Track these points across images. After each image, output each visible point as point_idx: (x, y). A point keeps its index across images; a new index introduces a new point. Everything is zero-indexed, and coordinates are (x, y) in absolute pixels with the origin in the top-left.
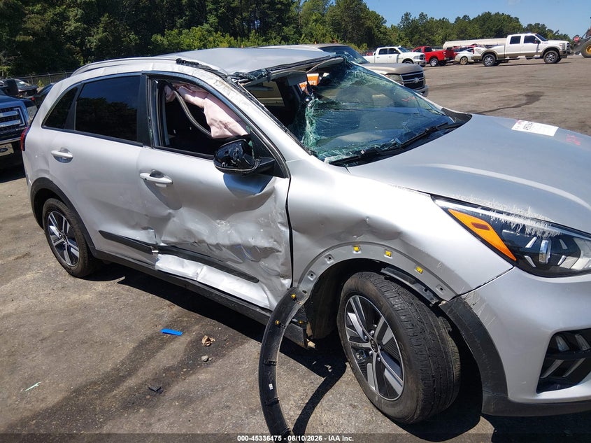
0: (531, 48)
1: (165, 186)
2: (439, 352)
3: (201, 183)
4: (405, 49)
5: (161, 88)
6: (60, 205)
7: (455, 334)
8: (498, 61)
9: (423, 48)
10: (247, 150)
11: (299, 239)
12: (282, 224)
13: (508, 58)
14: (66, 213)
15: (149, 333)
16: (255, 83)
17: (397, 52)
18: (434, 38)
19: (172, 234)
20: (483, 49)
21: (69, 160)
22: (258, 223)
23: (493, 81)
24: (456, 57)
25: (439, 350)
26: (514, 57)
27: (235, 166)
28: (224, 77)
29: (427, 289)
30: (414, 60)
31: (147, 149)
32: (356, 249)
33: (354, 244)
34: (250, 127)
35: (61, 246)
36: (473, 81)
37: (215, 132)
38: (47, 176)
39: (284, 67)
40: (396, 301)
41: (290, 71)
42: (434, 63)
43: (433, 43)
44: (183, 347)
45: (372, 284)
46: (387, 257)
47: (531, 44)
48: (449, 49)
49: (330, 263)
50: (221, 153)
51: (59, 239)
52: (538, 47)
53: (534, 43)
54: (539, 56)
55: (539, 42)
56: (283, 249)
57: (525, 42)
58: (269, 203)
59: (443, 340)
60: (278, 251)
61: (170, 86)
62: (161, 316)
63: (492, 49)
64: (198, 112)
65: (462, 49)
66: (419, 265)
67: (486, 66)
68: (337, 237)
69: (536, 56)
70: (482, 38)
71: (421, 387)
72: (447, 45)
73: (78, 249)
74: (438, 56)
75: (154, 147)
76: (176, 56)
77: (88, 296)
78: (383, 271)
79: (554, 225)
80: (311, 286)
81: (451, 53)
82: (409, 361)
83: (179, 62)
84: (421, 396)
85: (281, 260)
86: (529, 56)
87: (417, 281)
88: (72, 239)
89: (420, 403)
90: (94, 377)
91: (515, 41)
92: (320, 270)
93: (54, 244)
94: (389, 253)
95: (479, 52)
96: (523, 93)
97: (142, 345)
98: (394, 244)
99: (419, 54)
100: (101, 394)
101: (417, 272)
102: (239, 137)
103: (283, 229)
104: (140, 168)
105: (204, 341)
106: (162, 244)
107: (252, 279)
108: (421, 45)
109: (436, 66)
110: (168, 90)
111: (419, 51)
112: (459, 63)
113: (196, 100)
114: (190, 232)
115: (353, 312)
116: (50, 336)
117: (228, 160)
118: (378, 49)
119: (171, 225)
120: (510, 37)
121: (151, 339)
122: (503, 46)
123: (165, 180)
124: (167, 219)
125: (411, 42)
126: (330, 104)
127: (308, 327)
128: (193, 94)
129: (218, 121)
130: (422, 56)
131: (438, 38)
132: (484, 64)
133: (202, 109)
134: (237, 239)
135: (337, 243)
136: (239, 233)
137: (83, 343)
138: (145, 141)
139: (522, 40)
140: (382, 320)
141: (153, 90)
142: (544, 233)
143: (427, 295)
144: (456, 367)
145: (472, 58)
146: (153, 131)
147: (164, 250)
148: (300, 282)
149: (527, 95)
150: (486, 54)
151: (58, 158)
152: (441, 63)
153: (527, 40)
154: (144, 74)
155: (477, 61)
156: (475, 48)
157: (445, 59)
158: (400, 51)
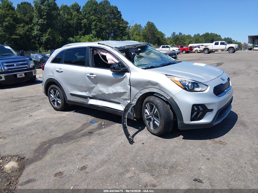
0: (223, 47)
1: (94, 77)
2: (168, 113)
3: (105, 76)
4: (173, 46)
5: (93, 51)
6: (56, 87)
7: (171, 108)
8: (210, 52)
9: (180, 46)
10: (119, 66)
11: (133, 88)
12: (128, 85)
13: (214, 50)
14: (58, 89)
15: (86, 122)
16: (120, 50)
17: (169, 47)
18: (185, 43)
19: (95, 93)
20: (204, 47)
21: (62, 72)
22: (121, 86)
23: (206, 59)
24: (193, 50)
25: (168, 112)
26: (216, 50)
27: (116, 70)
28: (112, 48)
29: (165, 97)
30: (176, 51)
31: (88, 68)
32: (148, 89)
33: (147, 88)
34: (120, 60)
35: (54, 101)
36: (198, 59)
37: (109, 62)
38: (53, 78)
39: (128, 46)
40: (158, 101)
41: (130, 47)
42: (184, 52)
43: (185, 44)
44: (97, 125)
45: (151, 98)
46: (155, 91)
47: (223, 46)
48: (191, 47)
49: (141, 95)
50: (112, 67)
51: (54, 98)
52: (226, 46)
53: (224, 45)
54: (226, 50)
55: (226, 45)
56: (128, 92)
57: (221, 44)
58: (125, 79)
59: (169, 110)
60: (127, 92)
61: (96, 50)
62: (89, 119)
63: (207, 47)
64: (104, 57)
65: (196, 47)
66: (163, 91)
67: (205, 54)
68: (142, 87)
69: (225, 50)
70: (205, 43)
71: (163, 121)
72: (190, 45)
73: (61, 101)
74: (186, 49)
75: (90, 67)
76: (97, 42)
77: (64, 115)
78: (154, 94)
79: (193, 80)
80: (136, 102)
81: (191, 48)
82: (161, 114)
83: (99, 44)
84: (164, 123)
85: (128, 95)
86: (222, 50)
87: (162, 96)
88: (59, 98)
89: (163, 125)
90: (71, 131)
91: (217, 44)
92: (138, 97)
93: (51, 100)
94: (155, 89)
95: (202, 48)
96: (216, 63)
97: (84, 125)
98: (157, 87)
99: (178, 48)
100: (74, 134)
101: (162, 93)
102: (116, 63)
103: (128, 86)
104: (86, 73)
105: (103, 123)
106: (91, 96)
107: (119, 103)
108: (180, 45)
109: (185, 53)
110: (95, 51)
111: (178, 47)
112: (194, 52)
113: (104, 54)
114: (100, 91)
115: (147, 109)
116: (55, 123)
117: (114, 68)
118: (162, 46)
119: (94, 90)
120: (214, 42)
121: (86, 124)
122: (211, 46)
123: (94, 76)
124: (93, 88)
125: (176, 44)
126: (141, 57)
127: (135, 114)
128: (103, 52)
129: (110, 59)
130: (179, 49)
131: (187, 42)
132: (204, 53)
133: (106, 56)
134: (115, 91)
135: (143, 88)
136: (115, 89)
137: (66, 124)
138: (88, 65)
139: (219, 44)
140: (154, 107)
141: (91, 51)
142: (190, 82)
143: (165, 99)
144: (172, 117)
145: (199, 50)
146: (90, 63)
147: (91, 98)
148: (132, 101)
149: (217, 64)
150: (205, 49)
151: (58, 71)
152: (187, 52)
153: (222, 44)
154: (88, 47)
155: (201, 52)
156: (200, 47)
157: (189, 50)
158: (170, 47)
